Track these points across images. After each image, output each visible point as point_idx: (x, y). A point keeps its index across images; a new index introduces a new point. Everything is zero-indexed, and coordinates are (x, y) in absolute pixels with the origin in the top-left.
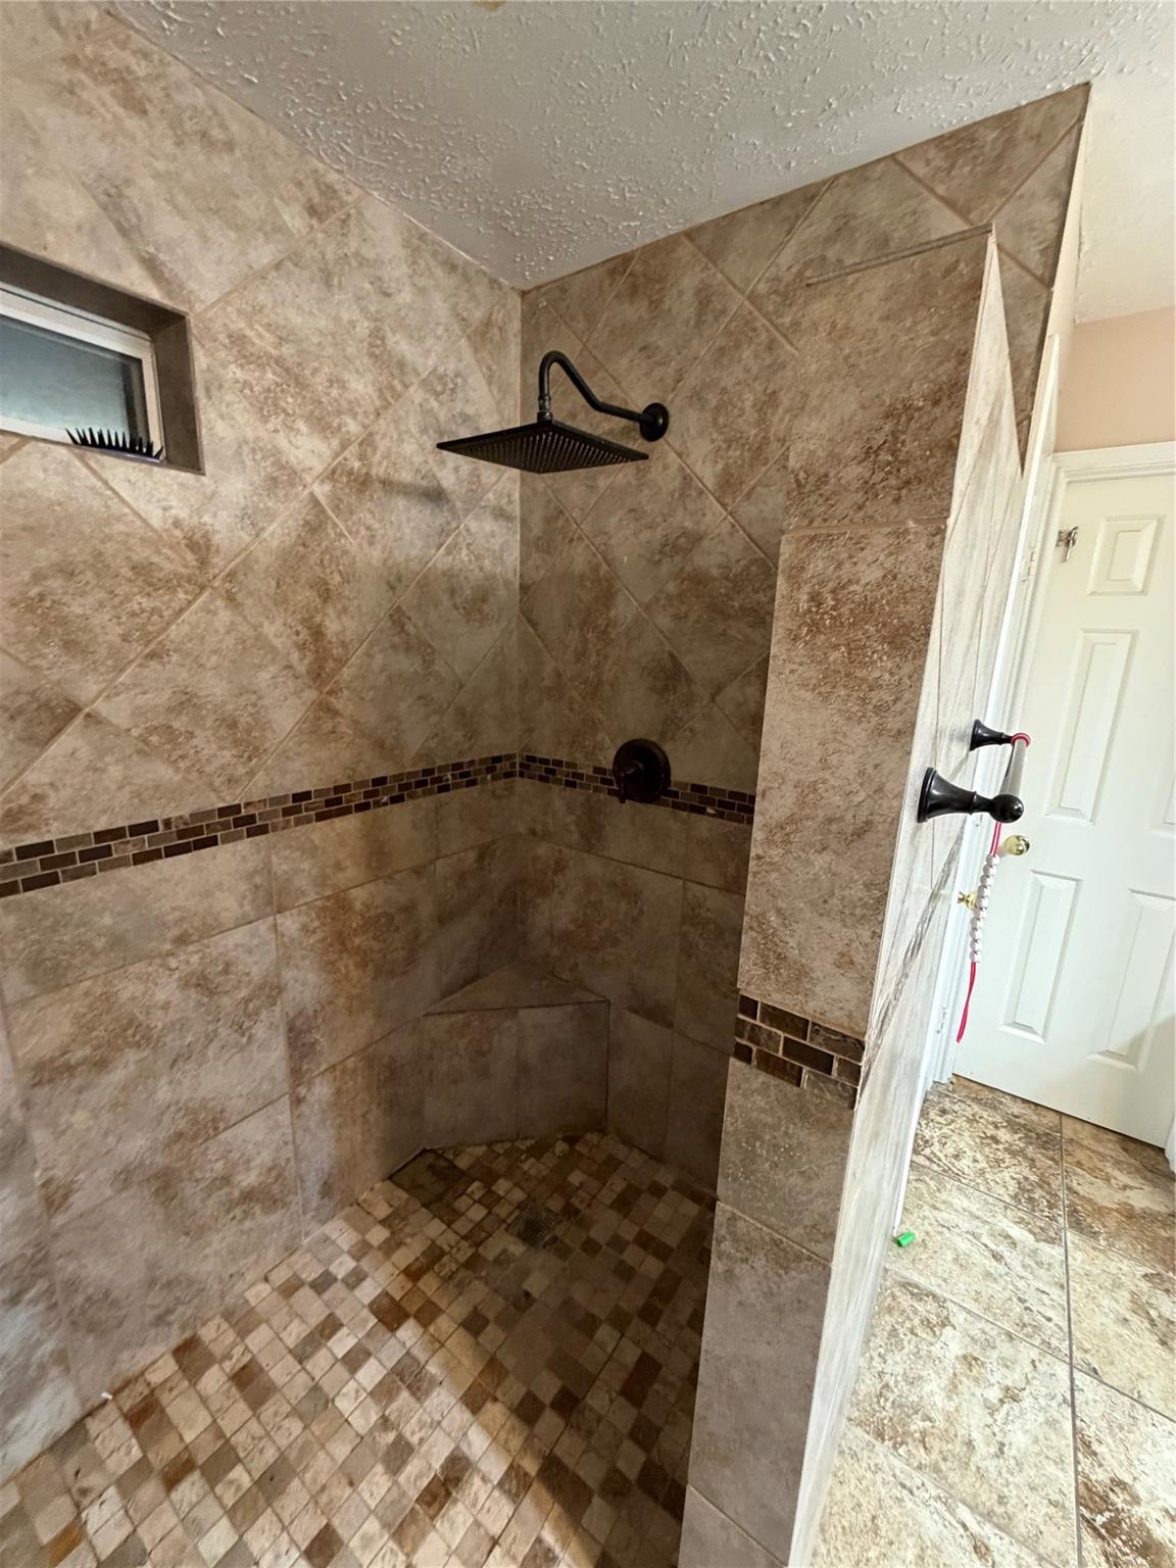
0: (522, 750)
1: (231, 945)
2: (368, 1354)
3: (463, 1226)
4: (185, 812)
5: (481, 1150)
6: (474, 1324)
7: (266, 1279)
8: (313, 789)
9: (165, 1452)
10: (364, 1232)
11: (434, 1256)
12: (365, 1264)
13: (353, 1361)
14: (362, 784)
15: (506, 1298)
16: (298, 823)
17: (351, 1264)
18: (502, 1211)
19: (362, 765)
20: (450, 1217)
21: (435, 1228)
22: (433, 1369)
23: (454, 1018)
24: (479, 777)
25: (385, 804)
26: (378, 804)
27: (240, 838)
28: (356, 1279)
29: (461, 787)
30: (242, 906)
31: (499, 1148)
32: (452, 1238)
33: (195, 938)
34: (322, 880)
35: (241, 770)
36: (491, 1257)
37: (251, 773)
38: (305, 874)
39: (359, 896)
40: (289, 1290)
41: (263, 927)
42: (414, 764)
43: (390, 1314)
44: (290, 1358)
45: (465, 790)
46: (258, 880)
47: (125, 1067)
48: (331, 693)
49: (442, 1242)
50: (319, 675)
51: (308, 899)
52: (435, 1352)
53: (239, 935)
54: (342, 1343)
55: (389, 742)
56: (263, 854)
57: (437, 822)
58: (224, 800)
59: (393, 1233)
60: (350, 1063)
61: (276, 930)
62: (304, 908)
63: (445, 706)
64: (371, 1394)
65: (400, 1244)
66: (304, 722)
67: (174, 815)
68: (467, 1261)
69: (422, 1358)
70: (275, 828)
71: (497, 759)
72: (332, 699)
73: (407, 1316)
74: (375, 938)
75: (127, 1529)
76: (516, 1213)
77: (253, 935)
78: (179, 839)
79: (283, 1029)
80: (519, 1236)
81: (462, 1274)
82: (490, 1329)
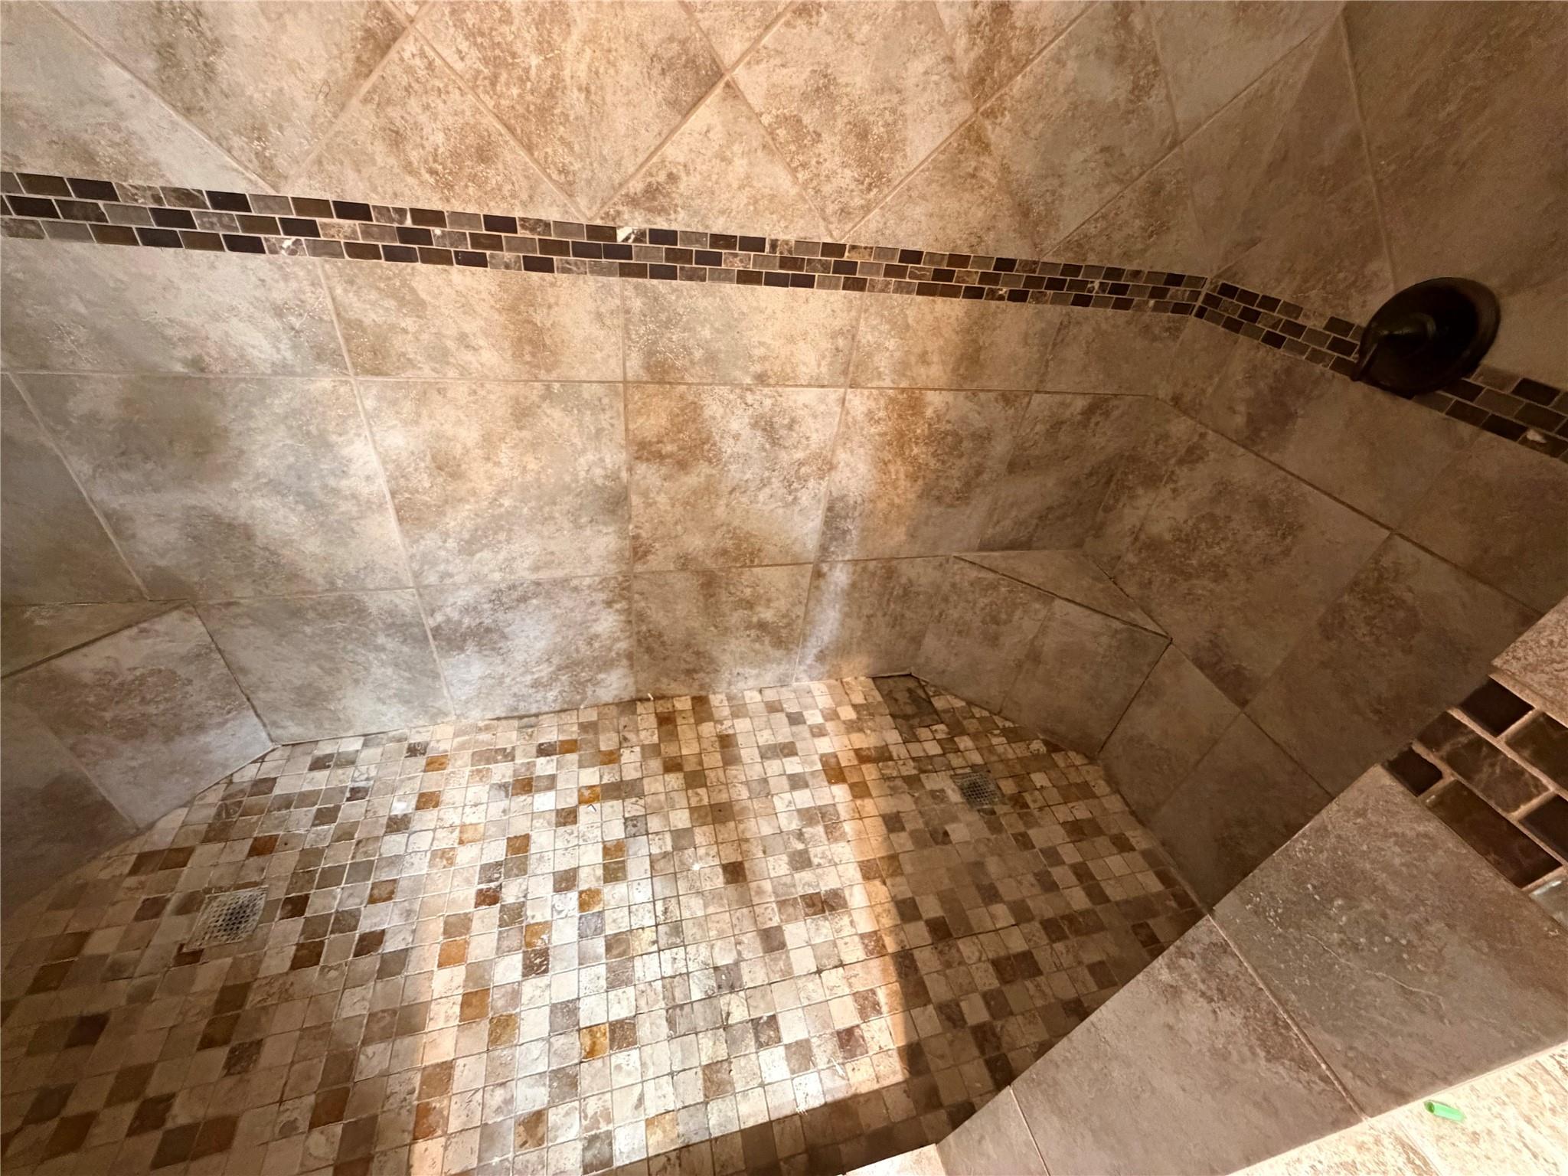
0: (1219, 276)
1: (800, 404)
2: (807, 786)
3: (916, 749)
4: (792, 237)
5: (959, 704)
6: (893, 823)
7: (760, 691)
8: (925, 250)
9: (670, 750)
10: (839, 704)
11: (882, 756)
12: (830, 726)
13: (797, 782)
14: (982, 261)
15: (927, 824)
16: (900, 289)
17: (820, 720)
18: (956, 761)
19: (992, 234)
20: (910, 738)
21: (893, 737)
22: (848, 827)
23: (983, 574)
24: (1137, 299)
25: (1001, 298)
26: (993, 295)
27: (836, 287)
28: (819, 732)
29: (1106, 306)
30: (819, 365)
31: (977, 712)
32: (903, 753)
33: (772, 381)
34: (903, 368)
35: (858, 201)
36: (928, 787)
37: (867, 209)
38: (888, 354)
39: (935, 400)
40: (773, 708)
41: (834, 395)
42: (1056, 254)
43: (834, 772)
44: (756, 751)
45: (1110, 311)
46: (841, 342)
47: (698, 475)
48: (990, 114)
49: (894, 751)
50: (982, 81)
51: (881, 384)
52: (853, 819)
53: (809, 396)
54: (793, 765)
55: (1038, 209)
56: (853, 313)
57: (1054, 345)
58: (831, 236)
59: (859, 719)
60: (872, 565)
61: (843, 403)
62: (875, 392)
63: (1135, 172)
64: (799, 811)
65: (861, 730)
66: (943, 152)
67: (782, 237)
68: (909, 777)
69: (843, 815)
70: (872, 289)
71: (1175, 280)
72: (988, 124)
73: (844, 780)
74: (934, 455)
75: (638, 775)
76: (968, 770)
77: (822, 401)
78: (781, 267)
79: (824, 505)
80: (961, 789)
81: (899, 783)
82: (904, 835)
